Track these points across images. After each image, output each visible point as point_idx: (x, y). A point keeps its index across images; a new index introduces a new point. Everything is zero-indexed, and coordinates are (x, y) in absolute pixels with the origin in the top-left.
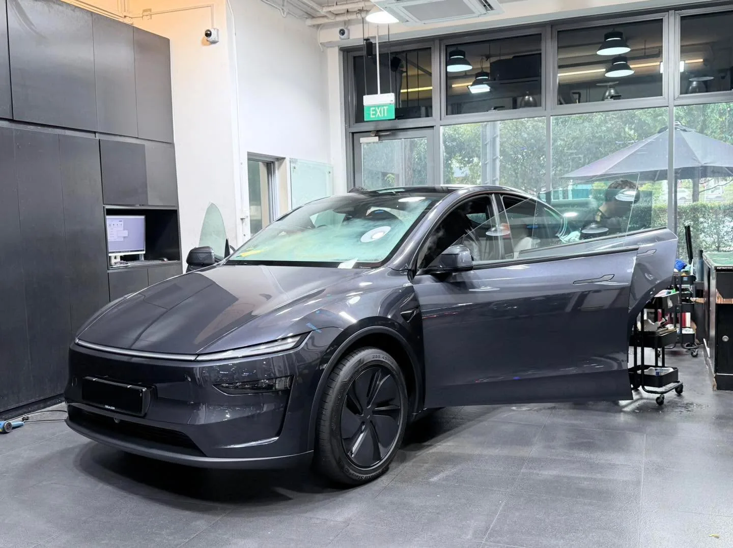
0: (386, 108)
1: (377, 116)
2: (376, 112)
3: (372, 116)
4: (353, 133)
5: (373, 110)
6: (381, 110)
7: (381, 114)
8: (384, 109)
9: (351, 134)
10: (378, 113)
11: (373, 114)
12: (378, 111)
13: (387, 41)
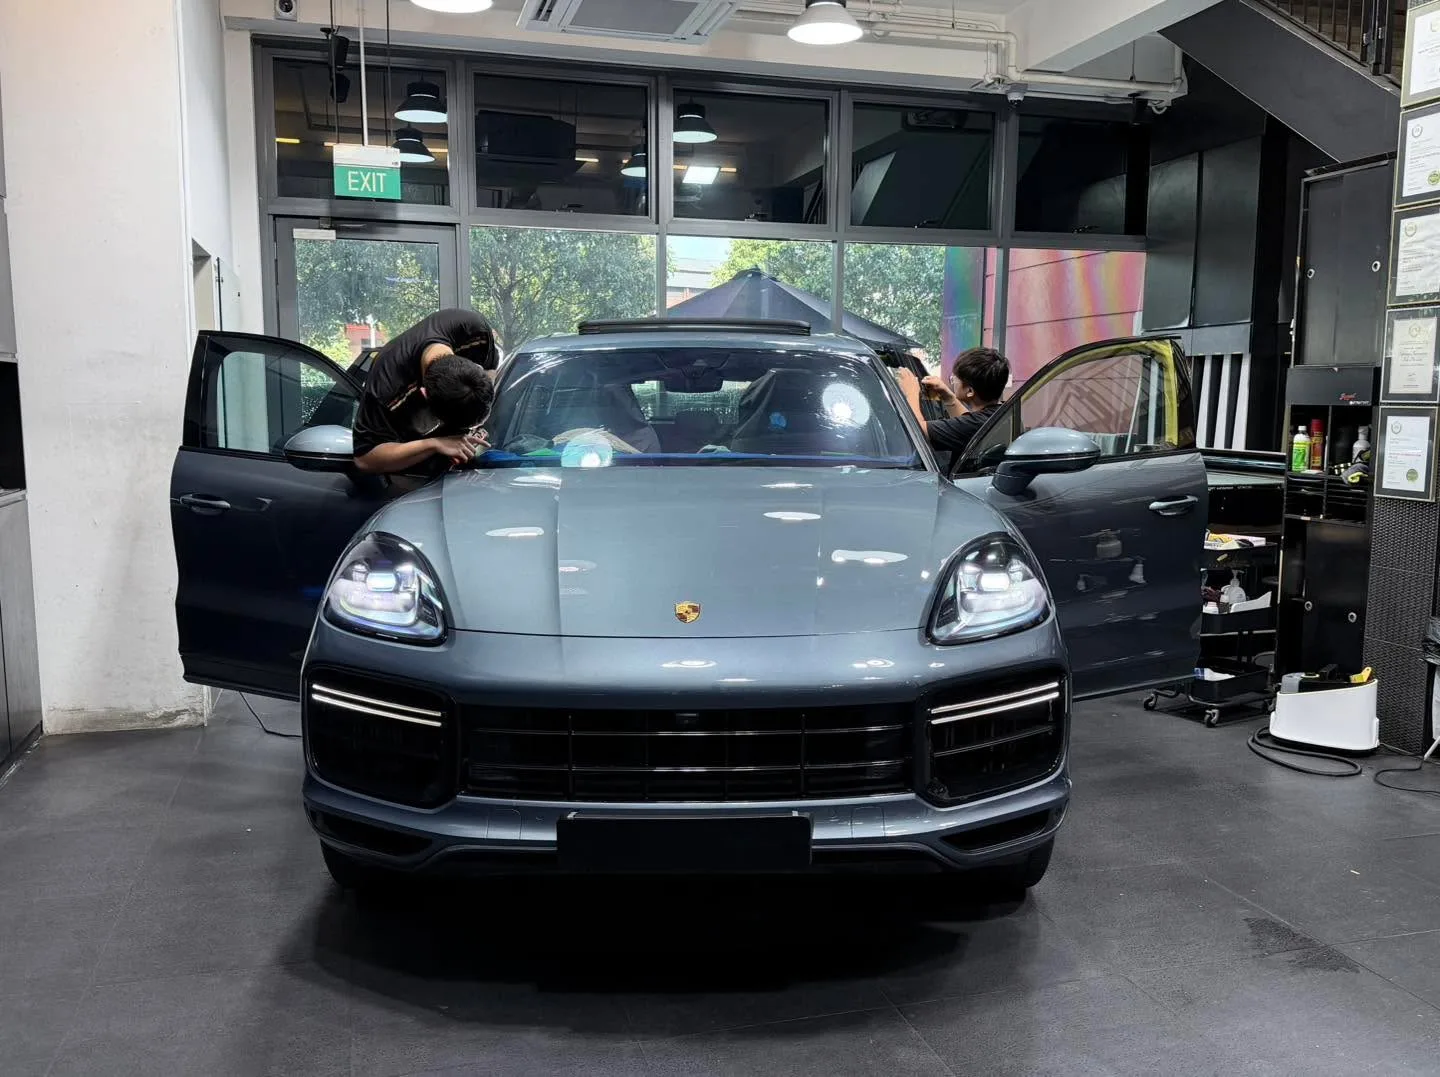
0: (381, 175)
1: (362, 189)
2: (362, 182)
3: (350, 188)
4: (275, 216)
5: (353, 177)
6: (371, 176)
7: (371, 187)
8: (378, 178)
9: (271, 217)
10: (365, 183)
11: (354, 185)
12: (366, 180)
13: (386, 42)
